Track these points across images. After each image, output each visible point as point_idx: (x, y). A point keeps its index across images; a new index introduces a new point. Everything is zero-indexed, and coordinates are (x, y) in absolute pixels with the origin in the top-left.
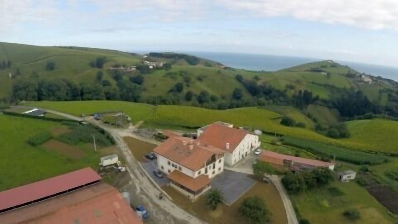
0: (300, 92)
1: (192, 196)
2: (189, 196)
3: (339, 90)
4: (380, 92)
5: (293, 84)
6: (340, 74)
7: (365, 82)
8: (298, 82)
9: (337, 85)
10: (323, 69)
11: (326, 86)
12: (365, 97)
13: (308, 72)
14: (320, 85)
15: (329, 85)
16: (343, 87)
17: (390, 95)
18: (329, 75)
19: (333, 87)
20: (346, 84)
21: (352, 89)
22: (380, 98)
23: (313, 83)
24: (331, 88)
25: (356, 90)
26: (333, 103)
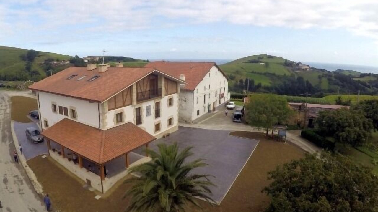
0: (241, 81)
1: (95, 180)
2: (89, 182)
3: (279, 77)
4: (320, 77)
5: (233, 75)
6: (278, 63)
7: (303, 70)
8: (237, 72)
9: (277, 73)
10: (260, 60)
11: (266, 74)
12: (307, 82)
13: (247, 64)
14: (260, 74)
15: (269, 74)
16: (283, 74)
17: (329, 80)
18: (267, 64)
19: (274, 75)
20: (285, 72)
21: (292, 75)
22: (320, 82)
23: (253, 72)
24: (272, 76)
25: (296, 77)
26: (276, 89)
